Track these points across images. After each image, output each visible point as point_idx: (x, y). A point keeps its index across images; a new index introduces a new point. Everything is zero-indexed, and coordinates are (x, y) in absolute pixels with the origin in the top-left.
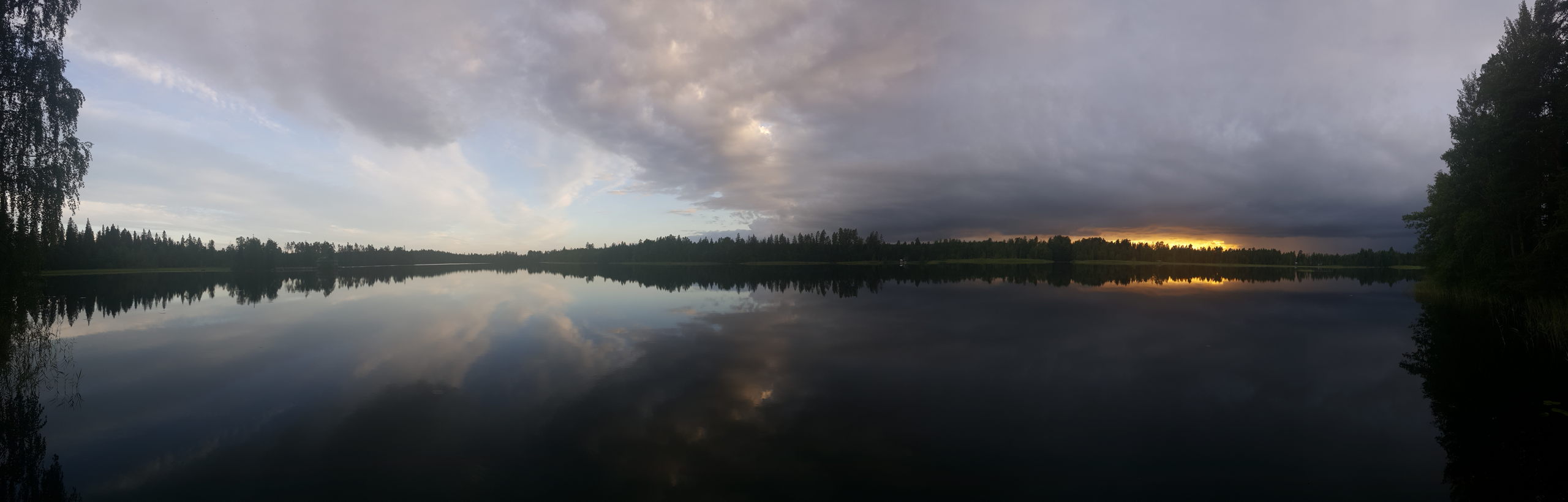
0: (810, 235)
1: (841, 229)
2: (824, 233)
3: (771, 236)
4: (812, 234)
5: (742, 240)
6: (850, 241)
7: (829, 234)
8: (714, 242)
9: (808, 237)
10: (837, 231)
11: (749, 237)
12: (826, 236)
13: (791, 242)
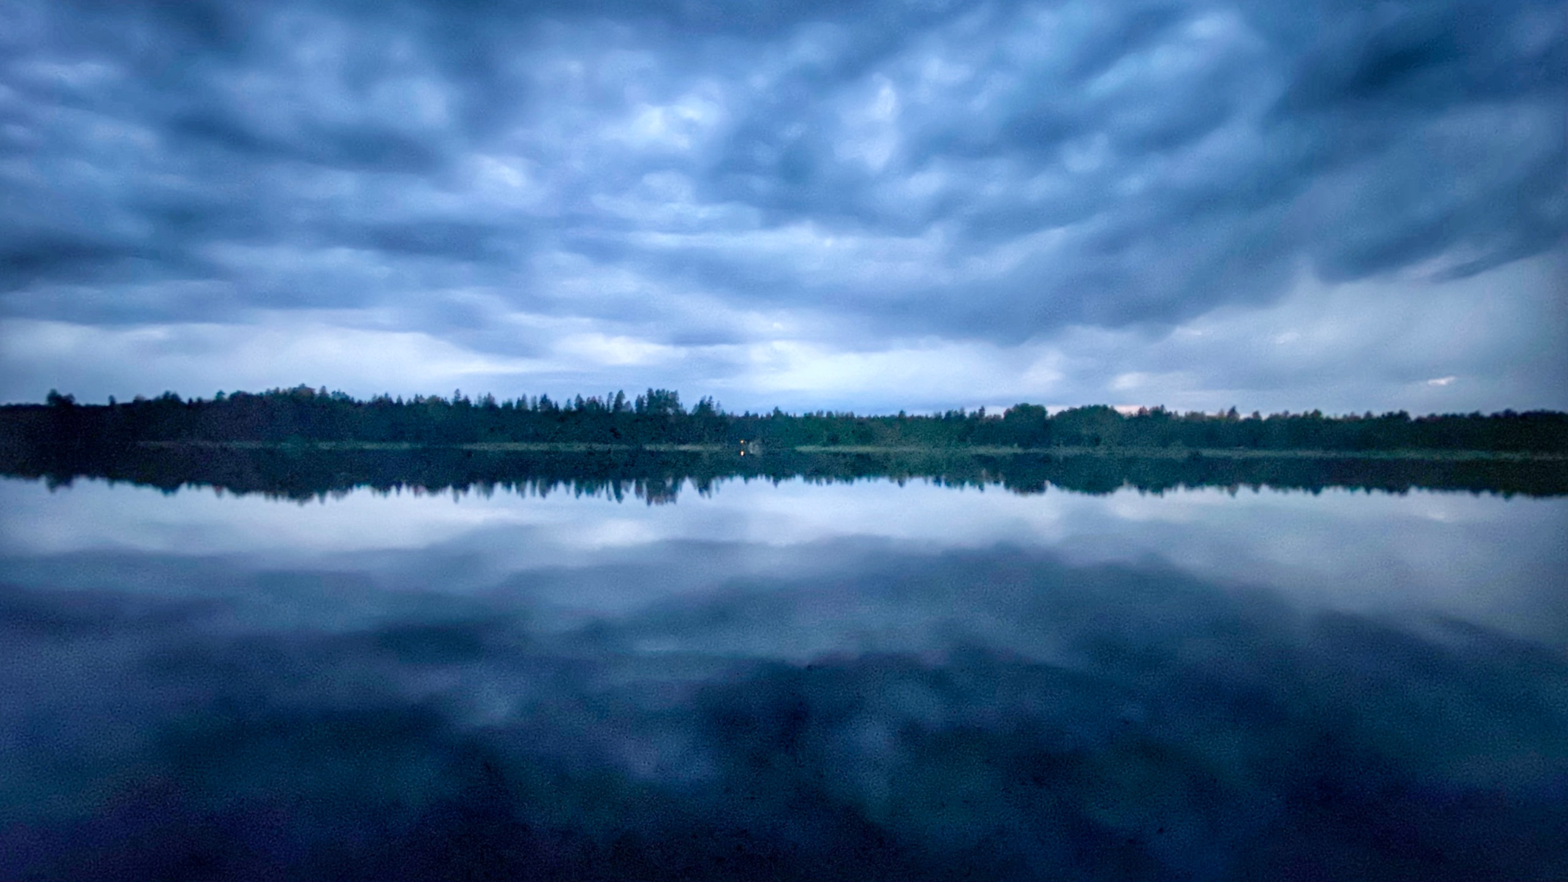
0: (597, 398)
1: (650, 391)
2: (620, 396)
3: (524, 397)
4: (600, 397)
5: (467, 402)
6: (665, 410)
7: (630, 399)
8: (405, 402)
9: (593, 403)
10: (644, 393)
11: (479, 397)
12: (624, 402)
13: (562, 407)
